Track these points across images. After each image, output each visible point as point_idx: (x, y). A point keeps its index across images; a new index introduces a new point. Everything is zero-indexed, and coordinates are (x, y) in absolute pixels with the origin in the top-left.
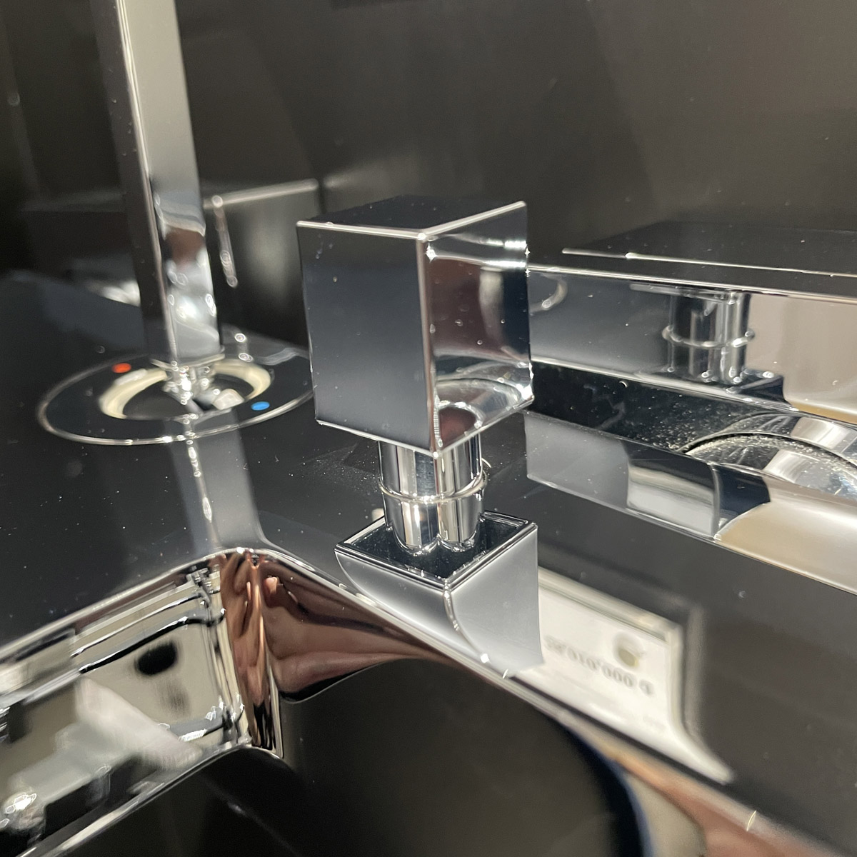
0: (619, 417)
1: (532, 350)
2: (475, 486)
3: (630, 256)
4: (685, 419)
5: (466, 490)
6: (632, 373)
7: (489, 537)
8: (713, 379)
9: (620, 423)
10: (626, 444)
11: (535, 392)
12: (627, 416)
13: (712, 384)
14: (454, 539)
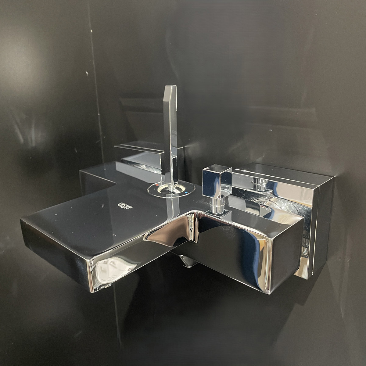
0: (244, 196)
1: (232, 185)
2: (223, 205)
3: (245, 171)
4: (253, 197)
5: (222, 205)
6: (246, 189)
7: (225, 213)
8: (260, 190)
9: (244, 197)
10: (245, 200)
11: (232, 192)
12: (245, 196)
13: (259, 191)
14: (220, 212)
